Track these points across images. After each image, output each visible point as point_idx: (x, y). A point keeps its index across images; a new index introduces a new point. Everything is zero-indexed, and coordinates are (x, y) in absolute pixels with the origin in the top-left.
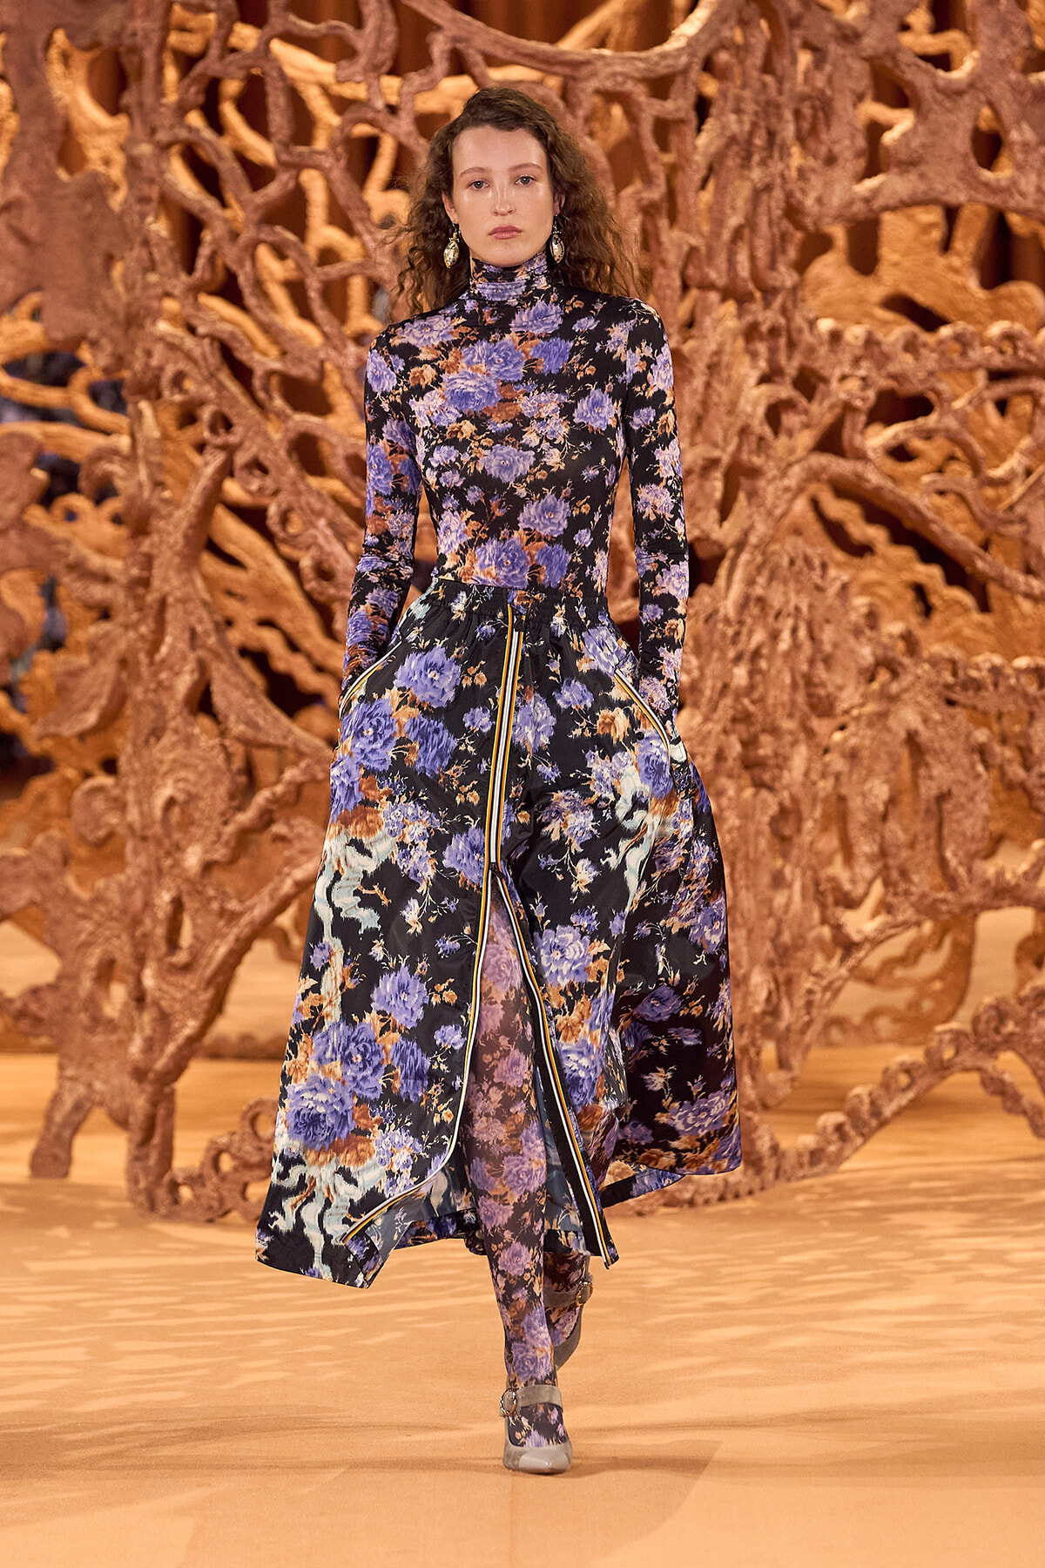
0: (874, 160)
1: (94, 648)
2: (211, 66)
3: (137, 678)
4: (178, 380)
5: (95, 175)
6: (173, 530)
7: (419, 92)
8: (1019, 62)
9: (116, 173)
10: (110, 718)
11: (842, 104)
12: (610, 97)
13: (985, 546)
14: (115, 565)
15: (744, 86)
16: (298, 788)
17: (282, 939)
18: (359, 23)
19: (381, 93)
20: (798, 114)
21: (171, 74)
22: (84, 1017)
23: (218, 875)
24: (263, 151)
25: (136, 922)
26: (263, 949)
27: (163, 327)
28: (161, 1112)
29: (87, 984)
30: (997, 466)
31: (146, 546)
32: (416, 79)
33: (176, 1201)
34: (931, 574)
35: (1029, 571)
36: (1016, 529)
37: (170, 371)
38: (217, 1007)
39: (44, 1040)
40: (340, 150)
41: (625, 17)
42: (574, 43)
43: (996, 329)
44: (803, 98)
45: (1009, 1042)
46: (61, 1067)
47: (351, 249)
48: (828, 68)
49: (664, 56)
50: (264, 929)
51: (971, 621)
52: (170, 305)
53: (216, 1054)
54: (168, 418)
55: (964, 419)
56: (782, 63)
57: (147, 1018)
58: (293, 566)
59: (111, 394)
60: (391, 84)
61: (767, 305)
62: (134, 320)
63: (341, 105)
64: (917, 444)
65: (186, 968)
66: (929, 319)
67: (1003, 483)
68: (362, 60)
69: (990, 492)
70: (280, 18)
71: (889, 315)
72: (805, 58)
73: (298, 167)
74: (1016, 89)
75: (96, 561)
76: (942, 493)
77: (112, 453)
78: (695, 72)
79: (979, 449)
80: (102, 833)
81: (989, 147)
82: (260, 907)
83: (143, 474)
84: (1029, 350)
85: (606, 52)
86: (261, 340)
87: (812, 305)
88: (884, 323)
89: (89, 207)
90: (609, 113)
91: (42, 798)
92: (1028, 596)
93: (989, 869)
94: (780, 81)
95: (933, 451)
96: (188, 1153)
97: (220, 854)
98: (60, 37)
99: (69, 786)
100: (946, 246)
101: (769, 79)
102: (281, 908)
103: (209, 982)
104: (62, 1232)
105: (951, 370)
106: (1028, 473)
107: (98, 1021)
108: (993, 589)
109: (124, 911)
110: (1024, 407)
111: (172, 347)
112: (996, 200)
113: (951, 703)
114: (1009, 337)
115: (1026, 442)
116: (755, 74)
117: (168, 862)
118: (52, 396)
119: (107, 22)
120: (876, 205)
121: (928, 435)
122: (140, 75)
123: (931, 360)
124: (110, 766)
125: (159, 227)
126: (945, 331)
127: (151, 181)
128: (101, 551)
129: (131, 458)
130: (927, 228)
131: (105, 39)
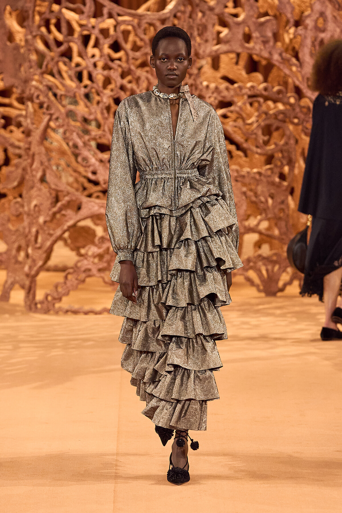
0: (219, 41)
1: (17, 166)
2: (47, 16)
3: (27, 173)
4: (38, 97)
5: (17, 44)
6: (36, 135)
7: (101, 22)
8: (256, 16)
9: (23, 43)
10: (21, 183)
11: (210, 27)
12: (151, 24)
13: (246, 140)
14: (22, 144)
15: (185, 21)
16: (69, 202)
17: (65, 241)
18: (84, 4)
19: (90, 23)
20: (198, 29)
21: (37, 18)
22: (13, 261)
23: (48, 224)
24: (60, 37)
25: (26, 236)
26: (60, 243)
27: (34, 83)
28: (33, 285)
29: (14, 252)
30: (249, 120)
31: (30, 139)
32: (100, 19)
33: (36, 308)
34: (233, 148)
35: (257, 147)
36: (254, 136)
37: (36, 94)
38: (48, 258)
39: (3, 267)
40: (81, 38)
41: (155, 3)
42: (141, 10)
43: (249, 85)
44: (199, 25)
45: (251, 268)
46: (8, 273)
47: (83, 63)
48: (206, 17)
49: (164, 14)
50: (60, 238)
51: (243, 160)
52: (36, 77)
53: (48, 270)
54: (36, 106)
55: (241, 108)
56: (194, 16)
57: (29, 261)
58: (68, 144)
59: (21, 100)
60: (93, 21)
61: (190, 78)
62: (26, 81)
63: (81, 26)
64: (229, 114)
65: (39, 248)
66: (232, 82)
67: (251, 124)
68: (86, 15)
69: (248, 127)
70: (64, 3)
71: (221, 81)
72: (200, 15)
73: (69, 42)
74: (255, 23)
75: (17, 143)
76: (235, 127)
77: (20, 116)
78: (172, 18)
79: (244, 115)
80: (18, 213)
81: (248, 38)
82: (58, 232)
83: (29, 121)
84: (257, 90)
85: (149, 13)
86: (60, 86)
87: (202, 78)
88: (220, 83)
89: (15, 52)
90: (150, 29)
91: (4, 204)
92: (257, 153)
93: (247, 223)
94: (194, 20)
95: (233, 116)
96: (40, 295)
97: (48, 219)
98: (8, 8)
99: (10, 201)
100: (237, 63)
101: (191, 20)
102: (64, 232)
103: (46, 251)
104: (7, 316)
105: (237, 95)
106: (257, 121)
107: (17, 262)
108: (249, 152)
109: (24, 233)
110: (256, 105)
111: (37, 88)
112: (249, 51)
113: (237, 181)
114: (252, 87)
115: (256, 114)
116: (187, 19)
117: (34, 221)
118: (6, 101)
119: (20, 4)
120: (219, 52)
121: (232, 112)
122: (28, 17)
123: (232, 93)
124: (21, 196)
125: (34, 57)
126: (236, 85)
127: (31, 45)
128: (19, 141)
129: (26, 117)
130: (232, 59)
131: (19, 8)
